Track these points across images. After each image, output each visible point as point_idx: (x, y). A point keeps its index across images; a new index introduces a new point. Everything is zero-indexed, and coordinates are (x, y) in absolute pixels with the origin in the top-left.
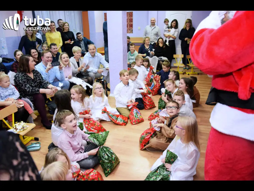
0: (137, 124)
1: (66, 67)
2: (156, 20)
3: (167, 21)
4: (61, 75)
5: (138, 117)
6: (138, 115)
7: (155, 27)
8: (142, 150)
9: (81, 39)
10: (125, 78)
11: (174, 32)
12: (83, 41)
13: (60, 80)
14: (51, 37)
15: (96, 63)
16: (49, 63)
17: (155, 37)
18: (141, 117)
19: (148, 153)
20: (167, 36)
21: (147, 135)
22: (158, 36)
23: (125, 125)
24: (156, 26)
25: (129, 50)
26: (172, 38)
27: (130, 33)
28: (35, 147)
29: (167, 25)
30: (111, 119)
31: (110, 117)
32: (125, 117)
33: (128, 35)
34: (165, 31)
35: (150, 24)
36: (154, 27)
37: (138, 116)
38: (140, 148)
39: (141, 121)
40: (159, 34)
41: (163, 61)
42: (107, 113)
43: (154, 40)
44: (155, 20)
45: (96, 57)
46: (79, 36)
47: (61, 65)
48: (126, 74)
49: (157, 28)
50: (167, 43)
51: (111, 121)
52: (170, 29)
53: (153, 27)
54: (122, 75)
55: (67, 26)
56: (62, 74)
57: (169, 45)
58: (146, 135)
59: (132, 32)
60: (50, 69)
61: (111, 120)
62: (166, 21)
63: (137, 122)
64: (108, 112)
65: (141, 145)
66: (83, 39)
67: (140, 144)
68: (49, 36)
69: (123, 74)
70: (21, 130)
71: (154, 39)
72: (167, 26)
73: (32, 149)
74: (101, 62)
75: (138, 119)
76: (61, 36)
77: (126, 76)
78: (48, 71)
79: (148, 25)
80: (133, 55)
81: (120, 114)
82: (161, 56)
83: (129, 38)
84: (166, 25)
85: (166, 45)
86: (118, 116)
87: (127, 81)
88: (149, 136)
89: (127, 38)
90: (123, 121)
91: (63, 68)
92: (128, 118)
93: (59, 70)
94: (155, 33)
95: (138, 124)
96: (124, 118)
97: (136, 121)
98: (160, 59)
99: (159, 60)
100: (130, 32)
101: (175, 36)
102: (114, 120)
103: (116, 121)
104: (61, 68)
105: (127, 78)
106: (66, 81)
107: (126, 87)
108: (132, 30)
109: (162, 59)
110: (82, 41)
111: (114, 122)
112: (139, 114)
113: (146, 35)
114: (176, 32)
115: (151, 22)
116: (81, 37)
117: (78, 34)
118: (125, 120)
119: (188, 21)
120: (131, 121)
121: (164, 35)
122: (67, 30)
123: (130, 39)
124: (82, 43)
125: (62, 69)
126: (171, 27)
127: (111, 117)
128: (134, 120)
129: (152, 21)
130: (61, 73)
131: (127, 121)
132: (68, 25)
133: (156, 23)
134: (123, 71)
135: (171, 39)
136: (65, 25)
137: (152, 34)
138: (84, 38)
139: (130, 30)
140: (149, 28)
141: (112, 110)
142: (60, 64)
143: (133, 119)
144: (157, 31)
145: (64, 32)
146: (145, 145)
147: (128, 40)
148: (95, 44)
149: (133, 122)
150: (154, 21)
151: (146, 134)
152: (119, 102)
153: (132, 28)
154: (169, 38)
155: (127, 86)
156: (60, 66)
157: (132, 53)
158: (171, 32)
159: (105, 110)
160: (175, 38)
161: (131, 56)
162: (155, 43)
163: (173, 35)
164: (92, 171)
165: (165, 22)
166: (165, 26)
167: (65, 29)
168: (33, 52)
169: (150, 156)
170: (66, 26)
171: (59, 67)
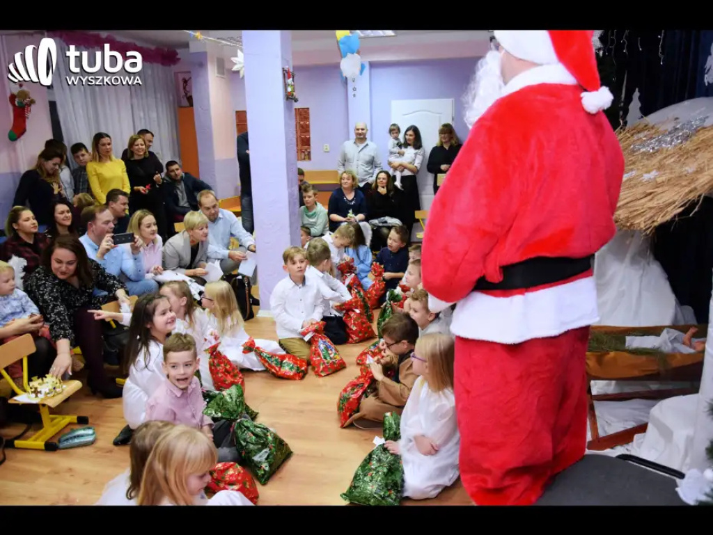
0: (331, 374)
1: (147, 246)
2: (368, 128)
3: (396, 131)
4: (137, 266)
5: (331, 359)
6: (329, 354)
7: (367, 145)
8: (344, 428)
9: (179, 178)
10: (295, 267)
11: (413, 156)
12: (183, 184)
13: (133, 277)
14: (101, 174)
15: (220, 237)
16: (108, 237)
17: (367, 169)
18: (338, 358)
19: (359, 432)
20: (398, 167)
21: (356, 390)
22: (376, 167)
23: (302, 378)
24: (368, 142)
25: (302, 203)
26: (410, 170)
27: (304, 159)
28: (82, 436)
29: (396, 138)
30: (267, 365)
31: (264, 359)
32: (302, 361)
33: (299, 167)
34: (391, 153)
35: (353, 136)
36: (364, 144)
37: (332, 356)
38: (340, 425)
39: (340, 367)
40: (378, 161)
41: (390, 228)
42: (255, 351)
43: (366, 175)
44: (366, 127)
45: (221, 221)
46: (173, 171)
47: (136, 240)
48: (298, 257)
49: (372, 148)
50: (398, 183)
51: (266, 371)
52: (403, 150)
53: (362, 146)
54: (289, 262)
55: (142, 145)
56: (138, 264)
57: (402, 187)
58: (352, 392)
59: (309, 159)
60: (108, 250)
61: (267, 368)
62: (394, 130)
63: (330, 371)
64: (258, 348)
65: (341, 416)
66: (182, 177)
67: (339, 414)
68: (96, 171)
69: (292, 259)
70: (49, 395)
71: (365, 173)
72: (396, 142)
73: (76, 441)
74: (233, 232)
75: (331, 361)
76: (125, 169)
77: (298, 264)
78: (103, 254)
79: (348, 139)
80: (313, 215)
81: (287, 352)
82: (384, 216)
83: (301, 173)
84: (394, 140)
85: (396, 187)
86: (283, 358)
87: (299, 274)
88: (360, 393)
89: (297, 172)
90: (296, 368)
91: (141, 249)
92: (309, 364)
93: (133, 253)
94: (368, 158)
95: (333, 375)
96: (298, 362)
97: (326, 367)
98: (383, 223)
99: (381, 225)
100: (303, 157)
101: (416, 164)
102: (273, 367)
103: (280, 370)
104: (135, 249)
105: (301, 267)
106: (148, 280)
107: (298, 288)
108: (309, 153)
109: (386, 222)
110: (179, 182)
111: (273, 373)
112: (331, 350)
113: (344, 165)
114: (418, 156)
115: (357, 132)
116: (177, 172)
117: (170, 163)
118: (301, 366)
119: (446, 129)
120: (316, 369)
121: (390, 163)
122: (141, 155)
123: (305, 174)
124: (180, 187)
125: (140, 251)
126: (406, 145)
127: (267, 362)
128: (322, 367)
129: (358, 129)
130: (136, 259)
131: (306, 370)
132: (143, 143)
133: (368, 136)
134: (293, 250)
135: (407, 173)
136: (136, 143)
137: (360, 163)
138: (186, 174)
139: (304, 152)
140: (350, 147)
141: (268, 345)
142: (135, 238)
143: (319, 364)
144: (373, 155)
145: (132, 159)
146: (351, 415)
147: (301, 178)
148: (213, 189)
149: (321, 372)
150: (363, 129)
151: (353, 389)
152: (283, 326)
153: (309, 148)
154: (402, 171)
155: (301, 285)
156: (133, 243)
157: (309, 209)
158: (405, 155)
159: (251, 344)
160: (416, 172)
161: (310, 217)
162: (368, 185)
163: (411, 163)
164: (231, 466)
165: (391, 131)
166: (391, 142)
167: (136, 152)
168: (62, 210)
169: (363, 438)
170: (137, 145)
171: (132, 246)
